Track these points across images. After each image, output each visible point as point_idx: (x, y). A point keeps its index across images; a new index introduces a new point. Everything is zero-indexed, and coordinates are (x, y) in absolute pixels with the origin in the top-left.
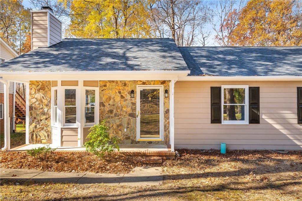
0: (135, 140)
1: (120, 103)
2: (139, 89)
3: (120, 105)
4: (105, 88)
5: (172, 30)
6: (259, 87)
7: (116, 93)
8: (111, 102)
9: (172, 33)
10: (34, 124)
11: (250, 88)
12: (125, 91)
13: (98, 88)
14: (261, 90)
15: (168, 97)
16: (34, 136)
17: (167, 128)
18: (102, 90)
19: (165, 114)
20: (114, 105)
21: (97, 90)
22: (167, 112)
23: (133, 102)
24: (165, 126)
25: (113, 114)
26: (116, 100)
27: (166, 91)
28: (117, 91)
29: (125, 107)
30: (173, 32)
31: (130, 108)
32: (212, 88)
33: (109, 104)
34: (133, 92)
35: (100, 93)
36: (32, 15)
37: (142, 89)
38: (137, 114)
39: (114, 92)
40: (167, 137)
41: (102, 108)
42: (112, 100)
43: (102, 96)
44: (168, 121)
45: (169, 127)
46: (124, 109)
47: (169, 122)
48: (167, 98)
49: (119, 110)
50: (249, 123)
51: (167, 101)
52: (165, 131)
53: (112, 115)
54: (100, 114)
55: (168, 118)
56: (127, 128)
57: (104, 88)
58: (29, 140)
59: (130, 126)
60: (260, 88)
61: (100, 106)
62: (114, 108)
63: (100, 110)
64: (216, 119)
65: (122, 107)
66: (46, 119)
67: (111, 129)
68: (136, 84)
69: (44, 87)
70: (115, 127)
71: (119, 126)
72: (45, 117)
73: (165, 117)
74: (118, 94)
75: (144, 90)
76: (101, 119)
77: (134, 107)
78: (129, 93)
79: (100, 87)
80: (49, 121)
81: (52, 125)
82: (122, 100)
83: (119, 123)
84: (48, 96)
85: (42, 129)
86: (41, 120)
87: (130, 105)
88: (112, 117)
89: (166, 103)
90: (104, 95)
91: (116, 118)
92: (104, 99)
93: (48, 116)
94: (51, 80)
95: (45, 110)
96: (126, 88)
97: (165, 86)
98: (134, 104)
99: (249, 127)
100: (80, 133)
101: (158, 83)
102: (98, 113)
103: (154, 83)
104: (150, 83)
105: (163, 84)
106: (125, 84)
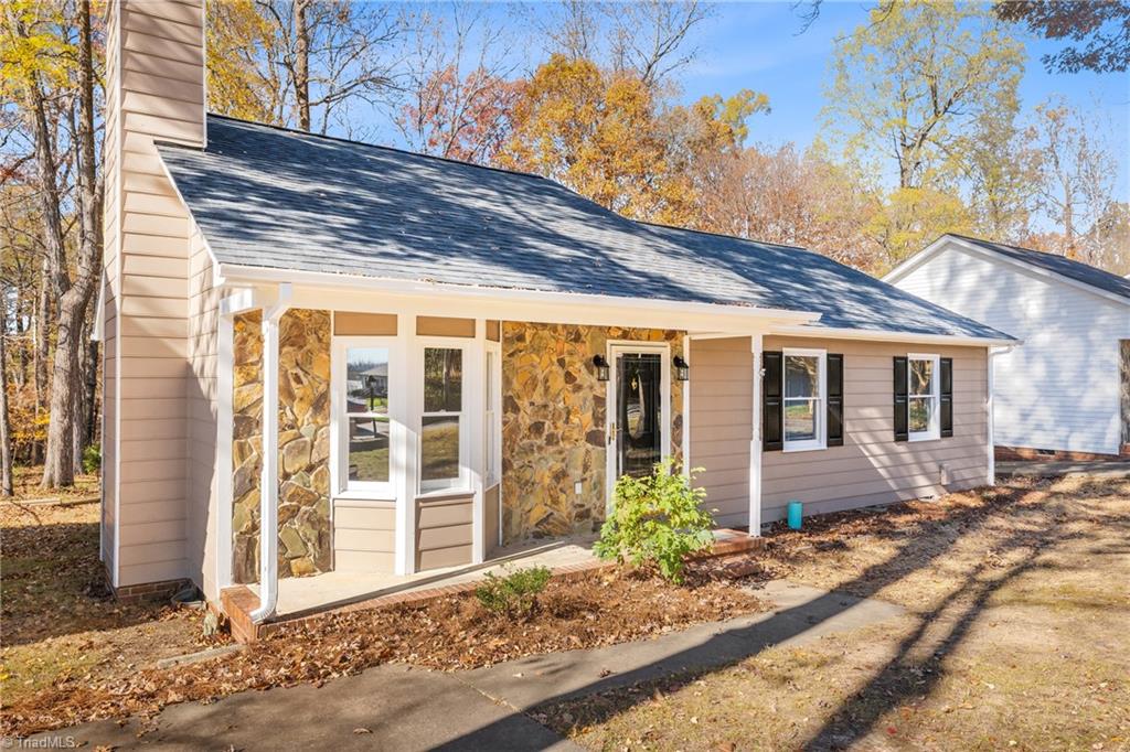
0: (602, 519)
1: (561, 397)
2: (614, 351)
3: (561, 405)
4: (520, 345)
6: (843, 355)
7: (552, 363)
8: (538, 396)
11: (828, 356)
12: (576, 359)
13: (500, 346)
18: (511, 355)
19: (672, 431)
20: (545, 406)
21: (497, 352)
22: (677, 424)
23: (599, 394)
25: (544, 437)
26: (551, 390)
27: (678, 362)
28: (555, 359)
29: (575, 413)
31: (589, 416)
33: (532, 404)
34: (598, 361)
35: (504, 362)
37: (621, 352)
38: (608, 434)
39: (545, 359)
41: (511, 416)
43: (510, 376)
44: (678, 450)
46: (574, 419)
49: (559, 424)
50: (829, 445)
51: (677, 390)
53: (538, 443)
54: (505, 440)
55: (680, 443)
56: (583, 480)
57: (516, 345)
59: (588, 474)
61: (505, 411)
62: (546, 417)
63: (505, 423)
65: (569, 413)
66: (310, 469)
67: (538, 488)
68: (605, 331)
69: (304, 333)
70: (547, 481)
71: (560, 476)
72: (304, 461)
73: (673, 439)
74: (556, 368)
75: (627, 356)
76: (508, 455)
77: (601, 410)
78: (587, 366)
79: (506, 340)
80: (324, 477)
81: (334, 493)
82: (570, 387)
83: (558, 466)
84: (317, 371)
85: (293, 512)
86: (286, 476)
87: (590, 403)
88: (540, 448)
89: (676, 398)
90: (516, 371)
91: (552, 449)
92: (516, 385)
93: (315, 458)
94: (332, 308)
95: (307, 430)
96: (580, 348)
97: (674, 346)
98: (601, 401)
99: (826, 456)
100: (478, 511)
101: (658, 337)
102: (500, 436)
103: (650, 336)
104: (638, 336)
105: (668, 342)
106: (577, 337)
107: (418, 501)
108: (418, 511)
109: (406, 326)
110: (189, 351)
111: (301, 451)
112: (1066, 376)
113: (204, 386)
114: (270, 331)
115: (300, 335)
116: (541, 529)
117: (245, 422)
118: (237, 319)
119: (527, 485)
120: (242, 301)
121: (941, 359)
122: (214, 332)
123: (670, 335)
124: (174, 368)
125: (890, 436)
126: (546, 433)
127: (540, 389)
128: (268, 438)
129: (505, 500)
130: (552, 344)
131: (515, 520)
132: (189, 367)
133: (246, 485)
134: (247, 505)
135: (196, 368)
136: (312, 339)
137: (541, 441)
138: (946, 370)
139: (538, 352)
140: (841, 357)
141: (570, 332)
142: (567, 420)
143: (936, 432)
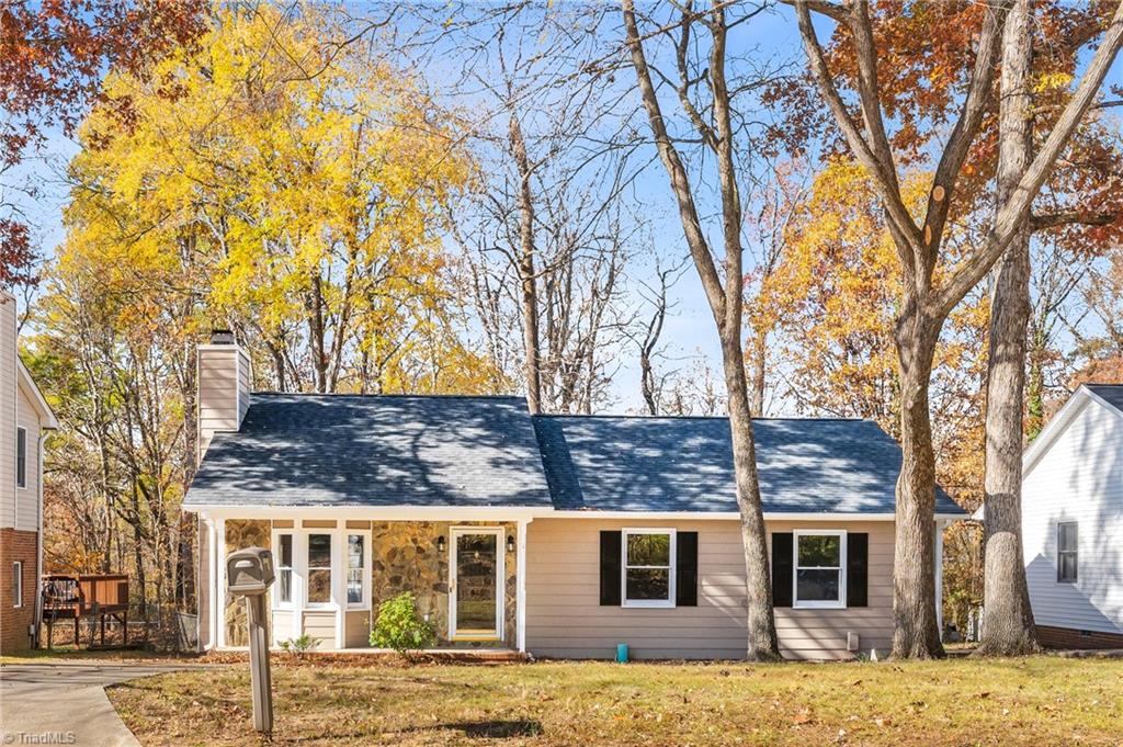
0: (446, 638)
1: (414, 562)
2: (454, 535)
3: (415, 567)
4: (385, 531)
5: (524, 276)
6: (696, 533)
7: (407, 541)
8: (397, 561)
9: (524, 289)
10: (235, 605)
12: (425, 538)
13: (370, 531)
14: (700, 539)
15: (515, 551)
16: (236, 630)
17: (510, 615)
18: (379, 537)
19: (507, 586)
20: (402, 567)
21: (368, 535)
22: (512, 581)
23: (442, 560)
24: (507, 611)
25: (401, 585)
26: (407, 557)
27: (511, 540)
28: (409, 539)
29: (424, 572)
30: (528, 284)
31: (435, 574)
32: (603, 534)
33: (393, 565)
34: (441, 540)
35: (373, 541)
36: (200, 355)
37: (460, 533)
38: (450, 586)
39: (403, 539)
40: (511, 633)
41: (378, 572)
42: (398, 557)
43: (378, 549)
44: (512, 600)
45: (514, 612)
46: (424, 576)
47: (515, 602)
48: (512, 552)
49: (412, 578)
50: (677, 605)
51: (511, 559)
52: (507, 620)
53: (397, 588)
54: (374, 586)
55: (514, 595)
56: (430, 614)
57: (382, 531)
58: (226, 638)
59: (434, 610)
60: (699, 536)
61: (374, 569)
62: (402, 573)
63: (374, 576)
64: (609, 596)
65: (420, 572)
68: (449, 523)
69: (256, 529)
73: (507, 592)
74: (411, 544)
75: (465, 536)
76: (376, 595)
77: (444, 570)
78: (433, 542)
79: (374, 528)
81: (272, 608)
82: (421, 556)
87: (436, 566)
89: (509, 565)
90: (381, 546)
92: (382, 554)
94: (271, 519)
96: (429, 532)
97: (508, 530)
98: (443, 564)
99: (673, 614)
100: (339, 622)
101: (493, 524)
102: (371, 584)
103: (485, 524)
104: (477, 524)
105: (503, 527)
106: (426, 524)
107: (303, 612)
108: (303, 618)
109: (298, 524)
121: (850, 535)
123: (502, 523)
126: (403, 582)
129: (373, 620)
130: (408, 530)
136: (261, 530)
137: (401, 587)
138: (858, 543)
139: (398, 534)
140: (696, 534)
141: (420, 522)
142: (419, 576)
143: (841, 603)
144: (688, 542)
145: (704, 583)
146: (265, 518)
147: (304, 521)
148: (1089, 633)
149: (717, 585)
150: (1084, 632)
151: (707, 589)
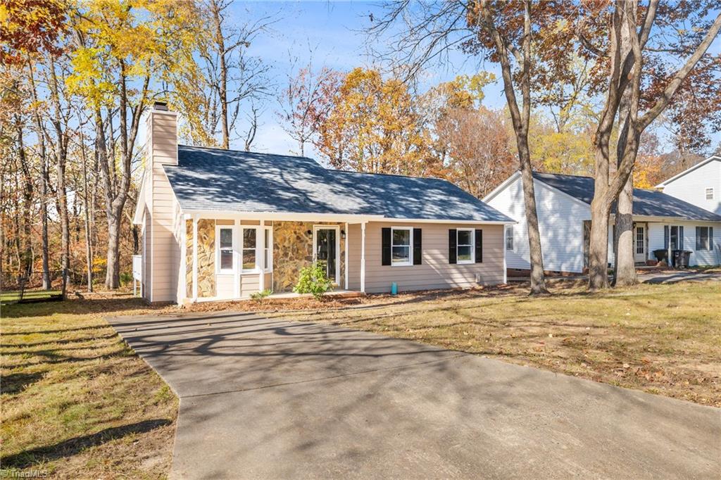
1: (295, 244)
2: (316, 229)
3: (295, 247)
4: (280, 227)
8: (286, 244)
11: (414, 229)
12: (301, 231)
13: (272, 227)
14: (423, 232)
18: (276, 230)
19: (341, 257)
20: (289, 247)
21: (271, 229)
22: (343, 254)
23: (310, 243)
24: (341, 269)
26: (291, 242)
27: (343, 232)
28: (293, 231)
29: (301, 250)
31: (306, 251)
32: (383, 229)
33: (284, 246)
34: (309, 232)
35: (274, 233)
37: (318, 228)
38: (314, 257)
39: (289, 232)
40: (342, 282)
41: (276, 250)
43: (276, 237)
45: (344, 270)
46: (300, 252)
47: (344, 265)
48: (343, 239)
49: (294, 253)
50: (414, 264)
51: (343, 242)
52: (341, 275)
54: (274, 259)
55: (344, 261)
57: (278, 227)
60: (422, 230)
61: (274, 249)
62: (289, 251)
63: (274, 253)
64: (386, 261)
65: (298, 250)
66: (209, 265)
67: (286, 275)
68: (313, 223)
69: (205, 225)
70: (290, 272)
71: (294, 271)
72: (207, 263)
73: (341, 260)
74: (293, 234)
75: (321, 230)
76: (275, 264)
77: (310, 249)
78: (305, 233)
79: (274, 225)
80: (213, 268)
81: (216, 273)
82: (298, 241)
83: (294, 268)
84: (211, 236)
85: (204, 278)
86: (202, 267)
87: (306, 246)
88: (287, 261)
89: (342, 245)
90: (278, 235)
91: (291, 262)
92: (278, 240)
93: (210, 262)
94: (215, 219)
95: (208, 254)
96: (303, 227)
97: (341, 227)
98: (311, 246)
99: (413, 268)
100: (261, 279)
101: (334, 223)
102: (272, 257)
103: (331, 223)
104: (326, 223)
105: (339, 226)
106: (301, 224)
107: (241, 275)
108: (241, 278)
109: (237, 222)
110: (172, 230)
111: (206, 260)
112: (560, 238)
113: (177, 240)
114: (195, 225)
115: (206, 225)
116: (287, 288)
117: (189, 252)
118: (187, 221)
119: (282, 273)
120: (188, 216)
121: (476, 230)
122: (180, 224)
123: (339, 223)
124: (168, 235)
125: (447, 261)
126: (289, 256)
127: (287, 241)
128: (195, 255)
129: (274, 278)
130: (292, 226)
131: (278, 285)
132: (173, 234)
133: (189, 270)
134: (189, 275)
135: (175, 235)
136: (209, 226)
137: (288, 259)
138: (479, 234)
139: (286, 229)
140: (420, 230)
141: (298, 222)
142: (297, 252)
143: (473, 260)
144: (418, 233)
145: (424, 253)
146: (210, 218)
147: (241, 221)
148: (520, 270)
149: (429, 254)
150: (517, 270)
151: (426, 256)
